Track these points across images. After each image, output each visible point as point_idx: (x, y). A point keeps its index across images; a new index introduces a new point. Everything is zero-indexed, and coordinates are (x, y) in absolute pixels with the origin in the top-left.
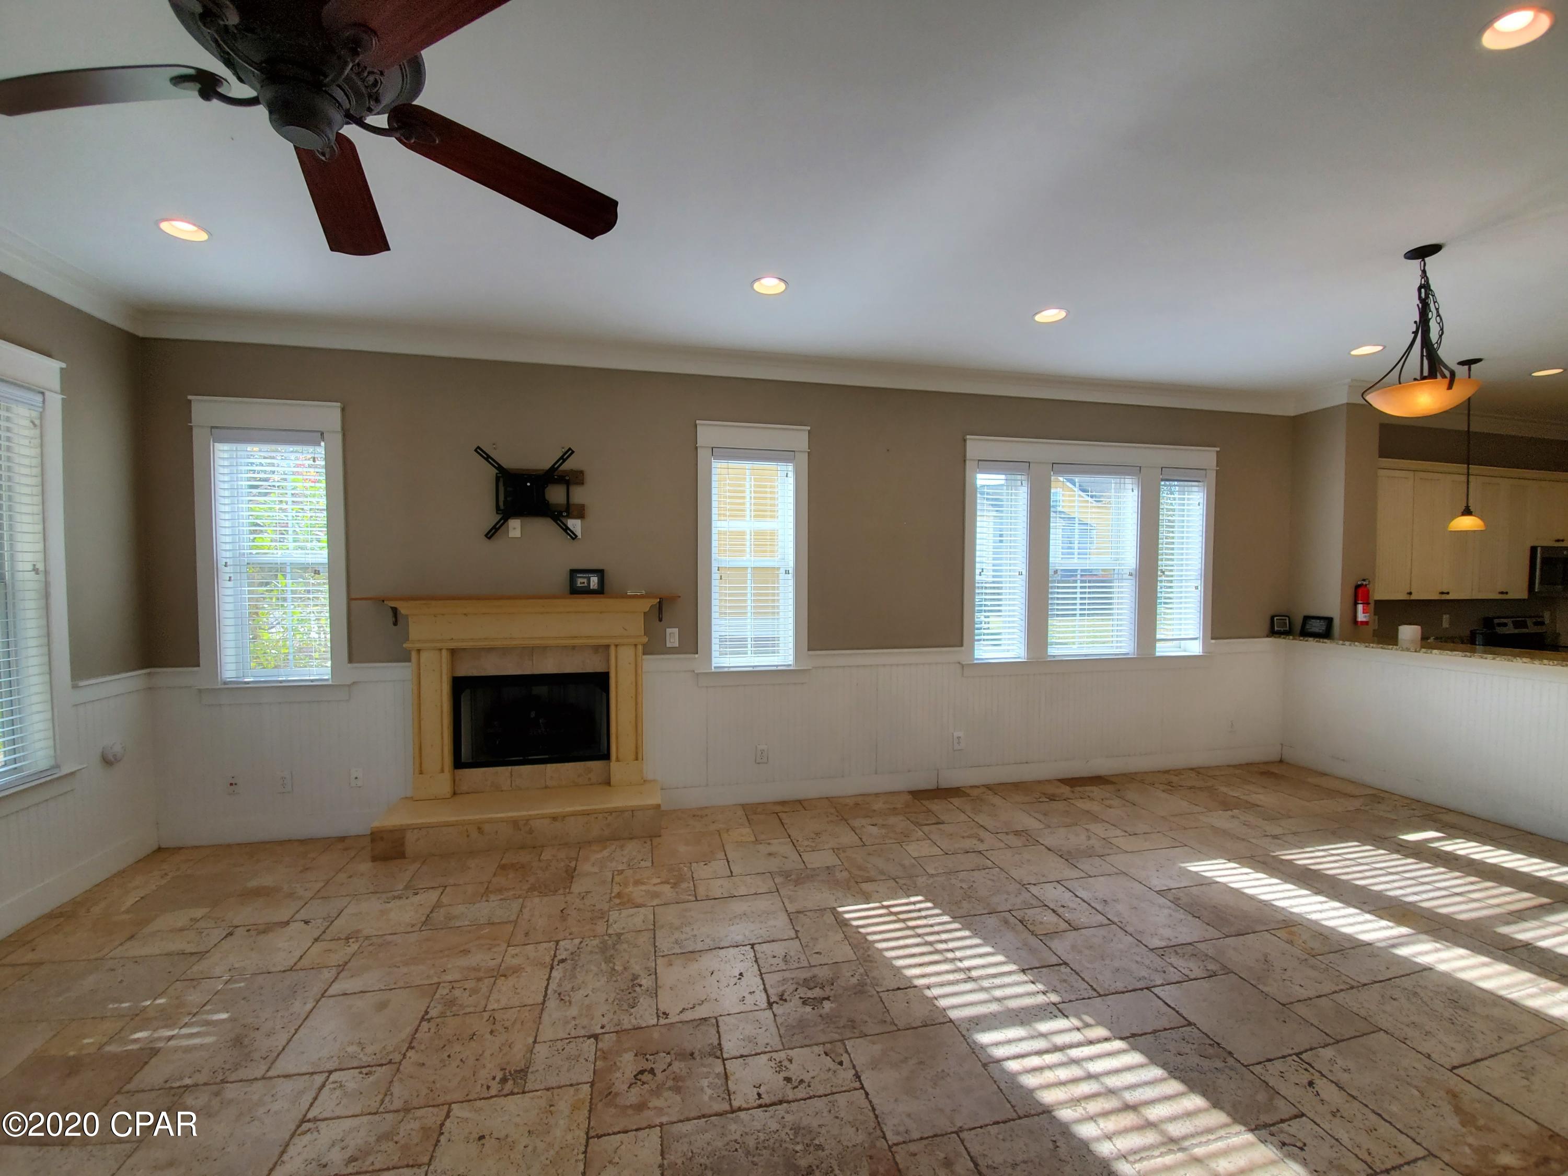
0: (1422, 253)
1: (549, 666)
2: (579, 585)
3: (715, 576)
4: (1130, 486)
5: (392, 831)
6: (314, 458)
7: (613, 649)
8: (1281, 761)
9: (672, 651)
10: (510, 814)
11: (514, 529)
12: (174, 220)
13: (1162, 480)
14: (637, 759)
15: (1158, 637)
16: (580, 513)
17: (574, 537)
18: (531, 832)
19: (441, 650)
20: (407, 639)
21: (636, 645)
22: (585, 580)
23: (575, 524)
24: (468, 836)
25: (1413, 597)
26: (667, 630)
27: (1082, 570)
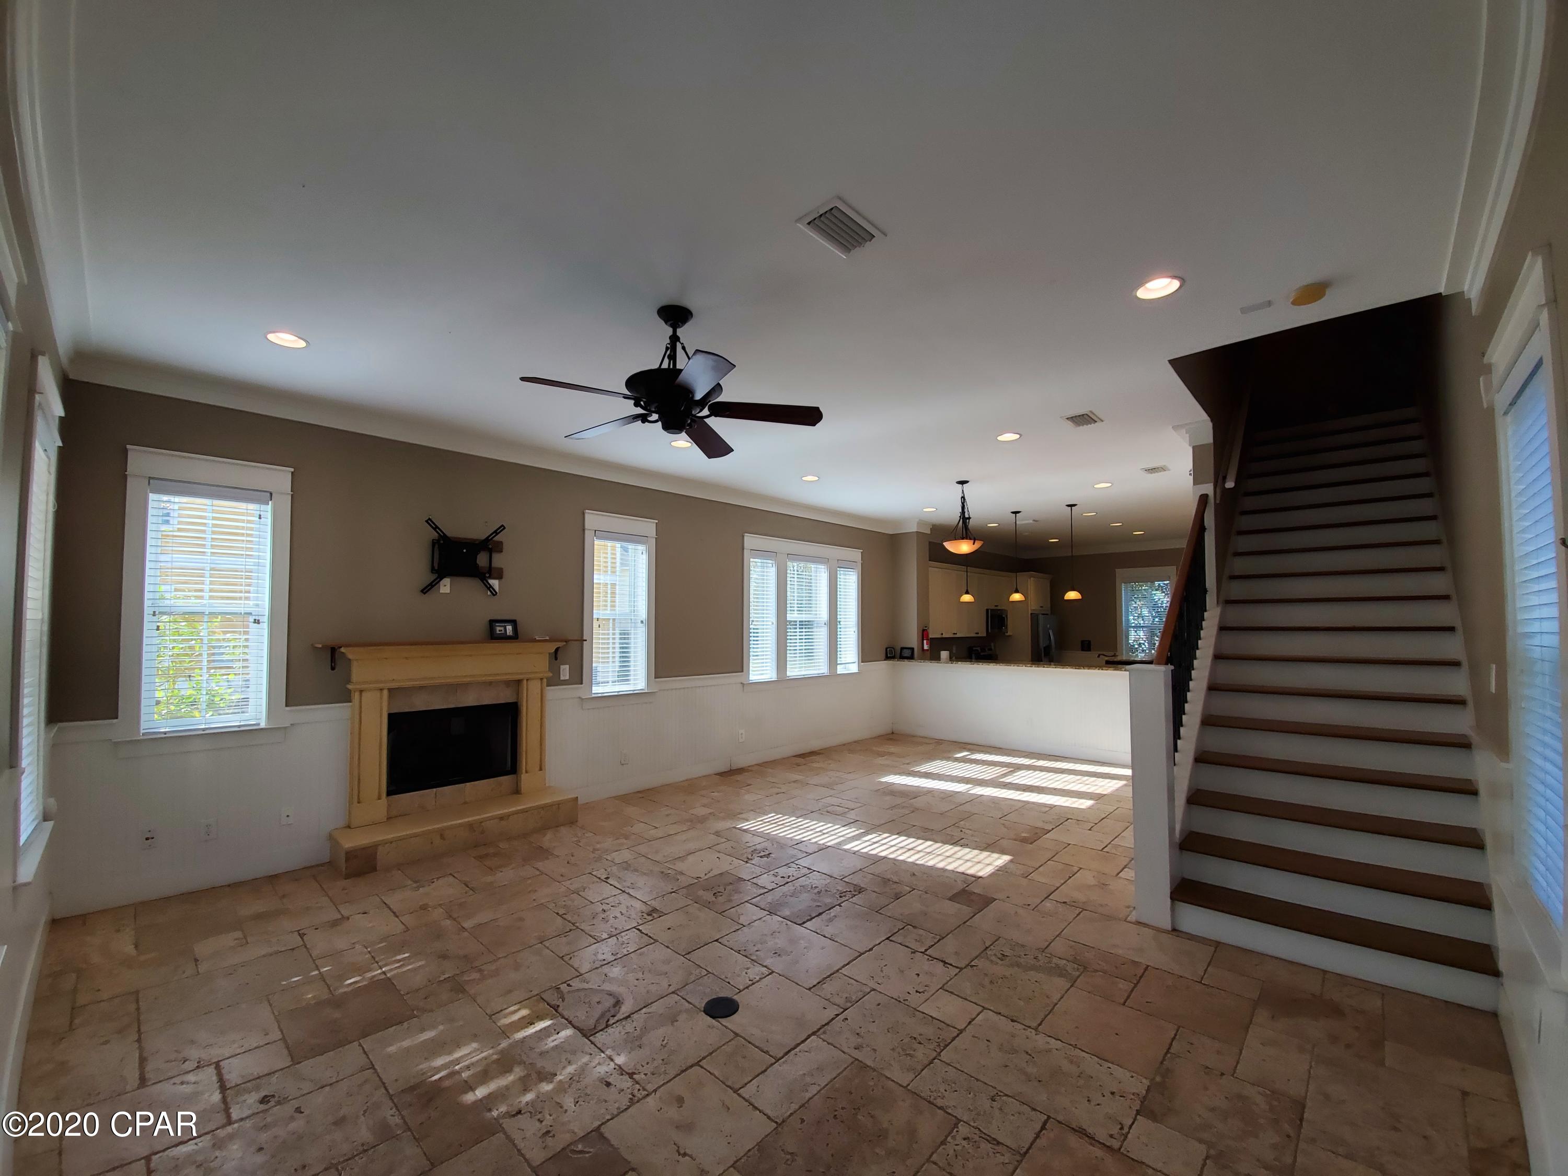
0: (962, 483)
1: (470, 699)
2: (498, 632)
3: (595, 624)
4: (823, 570)
5: (364, 848)
6: (260, 515)
7: (525, 682)
8: (893, 733)
9: (565, 683)
10: (466, 820)
11: (445, 586)
12: (277, 332)
13: (839, 567)
14: (541, 769)
15: (838, 662)
16: (499, 575)
17: (494, 594)
18: (483, 832)
19: (381, 690)
20: (349, 681)
21: (541, 679)
22: (502, 628)
23: (495, 583)
24: (432, 843)
25: (944, 636)
26: (561, 666)
27: (800, 621)
